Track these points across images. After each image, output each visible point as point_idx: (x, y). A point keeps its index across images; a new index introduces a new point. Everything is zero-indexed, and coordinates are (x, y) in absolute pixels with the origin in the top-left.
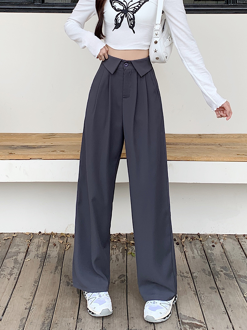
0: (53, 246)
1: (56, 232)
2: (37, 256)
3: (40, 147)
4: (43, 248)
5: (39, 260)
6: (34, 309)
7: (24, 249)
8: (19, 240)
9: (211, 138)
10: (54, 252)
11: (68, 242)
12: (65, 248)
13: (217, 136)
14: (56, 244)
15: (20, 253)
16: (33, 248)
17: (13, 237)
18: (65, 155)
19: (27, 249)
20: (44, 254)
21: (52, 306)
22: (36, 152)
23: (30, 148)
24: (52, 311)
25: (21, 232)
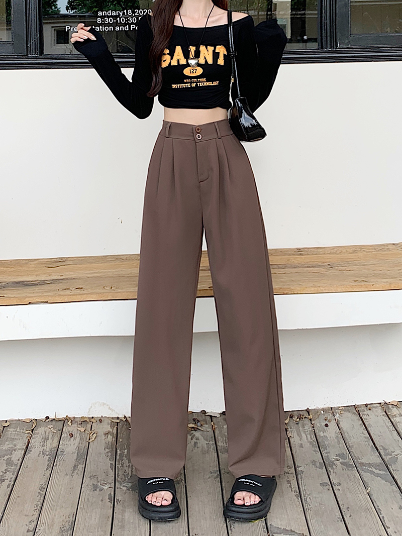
0: (69, 437)
1: (73, 416)
2: (43, 454)
3: (43, 283)
4: (53, 441)
5: (46, 459)
6: (40, 532)
7: (21, 445)
8: (14, 431)
9: (316, 254)
10: (70, 447)
11: (92, 429)
12: (88, 438)
13: (323, 250)
14: (73, 434)
15: (15, 450)
16: (36, 442)
17: (4, 427)
18: (85, 294)
19: (27, 444)
20: (54, 451)
21: (70, 524)
22: (37, 292)
23: (27, 285)
24: (69, 532)
25: (17, 419)
